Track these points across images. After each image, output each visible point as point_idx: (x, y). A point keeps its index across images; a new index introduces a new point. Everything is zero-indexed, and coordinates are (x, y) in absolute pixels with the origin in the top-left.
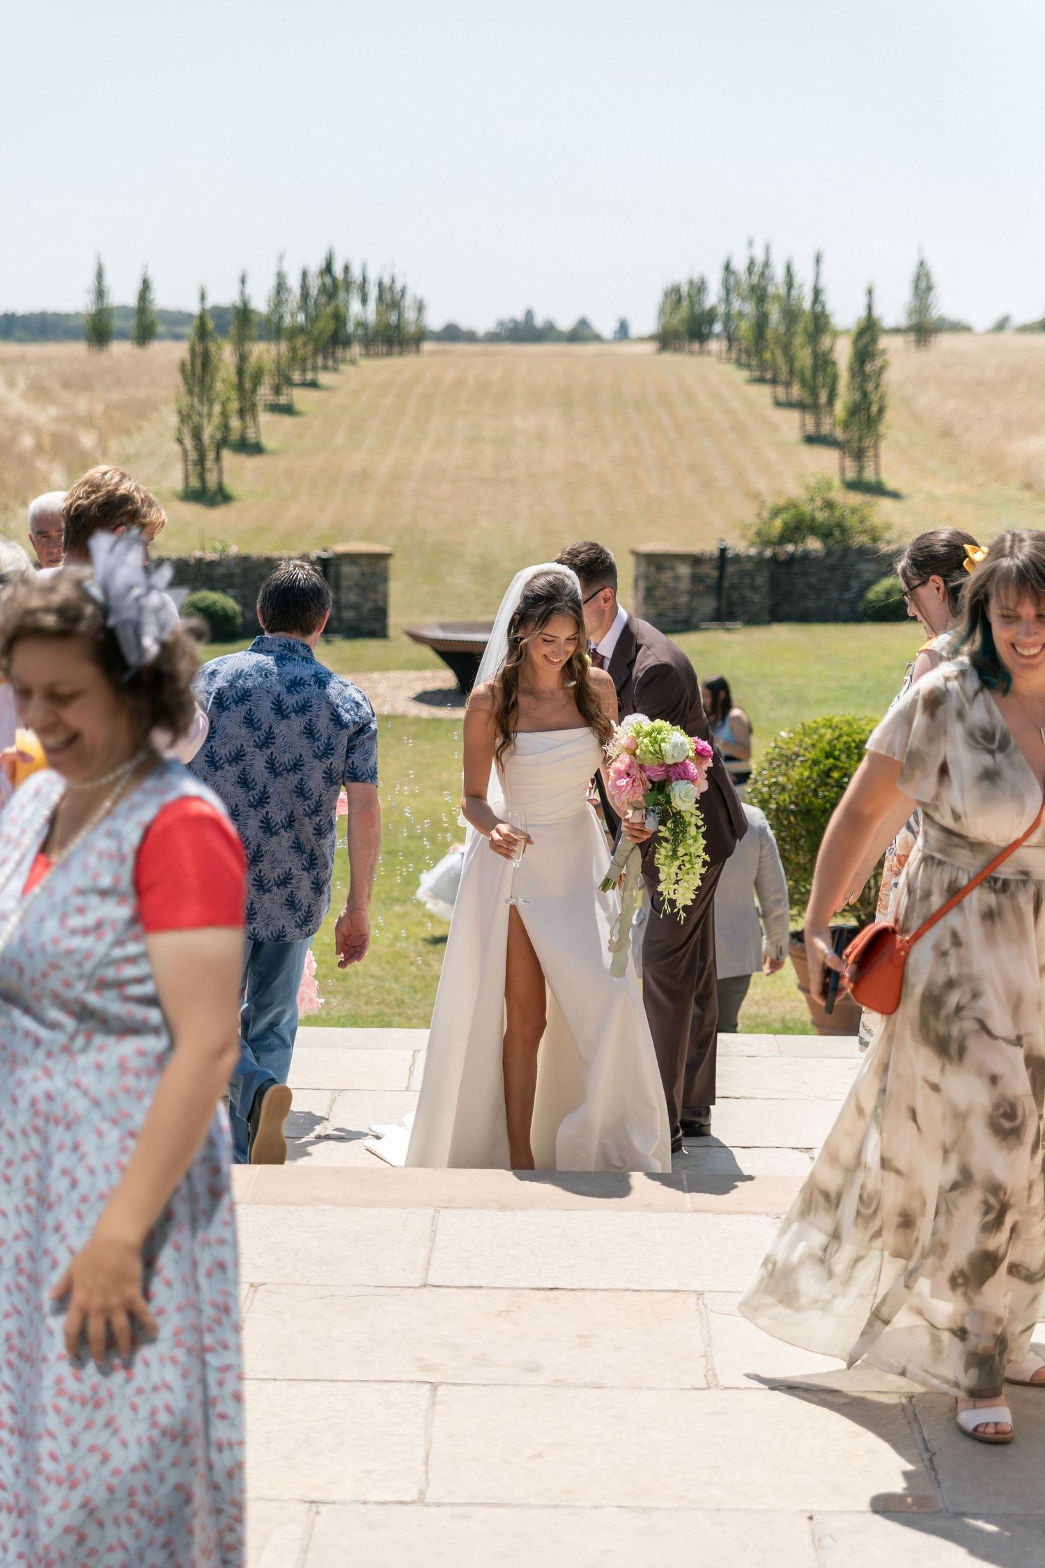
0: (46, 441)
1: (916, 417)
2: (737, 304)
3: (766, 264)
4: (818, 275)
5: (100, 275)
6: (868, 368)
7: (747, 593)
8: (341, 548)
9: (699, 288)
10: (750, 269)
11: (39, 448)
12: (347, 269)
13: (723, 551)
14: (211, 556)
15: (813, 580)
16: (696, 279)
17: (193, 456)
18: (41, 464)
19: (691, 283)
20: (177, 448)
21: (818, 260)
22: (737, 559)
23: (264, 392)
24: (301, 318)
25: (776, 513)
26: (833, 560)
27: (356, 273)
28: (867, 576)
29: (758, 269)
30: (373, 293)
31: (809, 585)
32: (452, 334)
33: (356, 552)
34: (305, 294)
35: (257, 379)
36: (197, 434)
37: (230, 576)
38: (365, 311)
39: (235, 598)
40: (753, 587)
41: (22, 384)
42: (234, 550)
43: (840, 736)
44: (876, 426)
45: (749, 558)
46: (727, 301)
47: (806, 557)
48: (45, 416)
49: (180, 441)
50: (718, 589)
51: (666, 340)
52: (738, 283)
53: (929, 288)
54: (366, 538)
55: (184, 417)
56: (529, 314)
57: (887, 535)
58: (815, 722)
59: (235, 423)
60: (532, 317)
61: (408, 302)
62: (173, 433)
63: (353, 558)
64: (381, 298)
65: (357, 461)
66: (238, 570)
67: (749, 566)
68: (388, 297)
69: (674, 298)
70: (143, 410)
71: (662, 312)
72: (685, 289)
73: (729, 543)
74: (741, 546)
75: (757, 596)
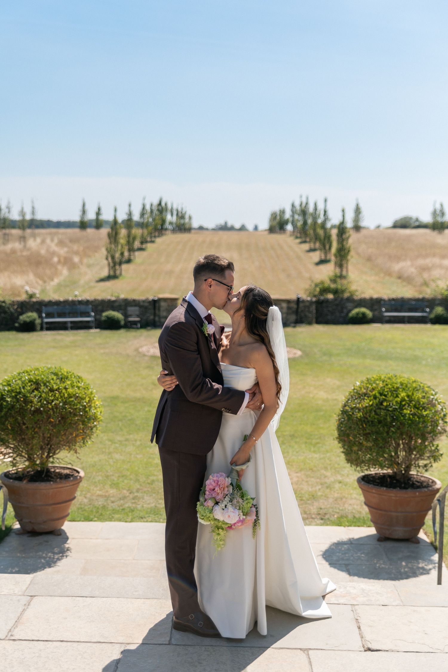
0: (62, 260)
1: (358, 254)
2: (296, 217)
3: (307, 204)
4: (325, 206)
5: (84, 205)
6: (344, 236)
7: (307, 314)
8: (161, 296)
9: (283, 212)
10: (301, 205)
11: (59, 262)
12: (166, 204)
13: (298, 299)
14: (113, 299)
15: (330, 309)
16: (282, 210)
17: (112, 264)
18: (59, 267)
19: (280, 211)
20: (106, 262)
21: (326, 201)
22: (303, 301)
23: (137, 244)
24: (151, 220)
25: (316, 285)
26: (337, 302)
27: (169, 207)
28: (349, 308)
29: (304, 205)
30: (175, 213)
31: (329, 311)
32: (201, 228)
33: (166, 298)
34: (152, 211)
35: (134, 239)
36: (113, 257)
37: (120, 306)
38: (172, 219)
39: (122, 314)
40: (310, 312)
41: (56, 241)
42: (122, 296)
43: (387, 385)
44: (347, 256)
45: (308, 301)
46: (293, 216)
47: (327, 301)
48: (63, 251)
49: (107, 259)
50: (297, 312)
51: (271, 230)
52: (296, 210)
53: (360, 213)
54: (171, 293)
55: (108, 251)
56: (226, 223)
57: (357, 293)
58: (373, 378)
59: (126, 254)
60: (227, 224)
61: (187, 217)
62: (104, 257)
63: (165, 300)
64: (177, 214)
65: (168, 267)
66: (123, 304)
67: (307, 304)
68: (180, 214)
69: (274, 216)
70: (96, 249)
71: (270, 221)
72: (278, 213)
73: (300, 296)
74: (304, 296)
75: (310, 315)
